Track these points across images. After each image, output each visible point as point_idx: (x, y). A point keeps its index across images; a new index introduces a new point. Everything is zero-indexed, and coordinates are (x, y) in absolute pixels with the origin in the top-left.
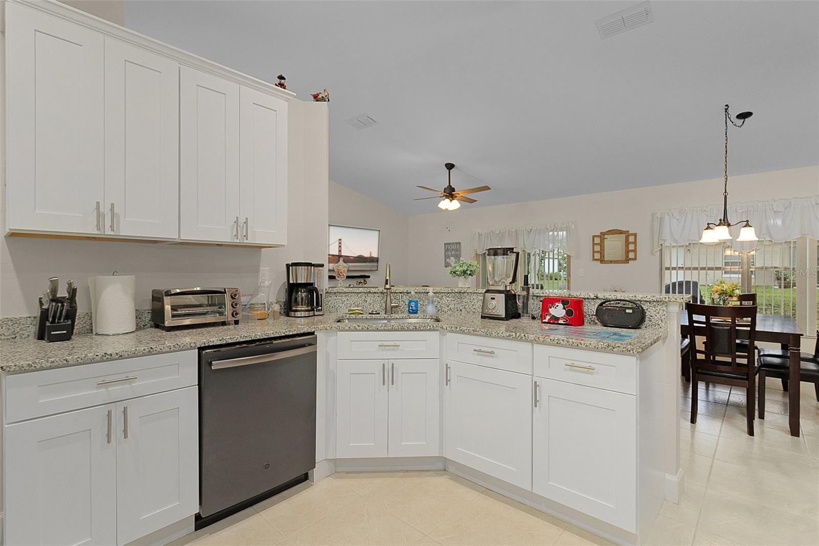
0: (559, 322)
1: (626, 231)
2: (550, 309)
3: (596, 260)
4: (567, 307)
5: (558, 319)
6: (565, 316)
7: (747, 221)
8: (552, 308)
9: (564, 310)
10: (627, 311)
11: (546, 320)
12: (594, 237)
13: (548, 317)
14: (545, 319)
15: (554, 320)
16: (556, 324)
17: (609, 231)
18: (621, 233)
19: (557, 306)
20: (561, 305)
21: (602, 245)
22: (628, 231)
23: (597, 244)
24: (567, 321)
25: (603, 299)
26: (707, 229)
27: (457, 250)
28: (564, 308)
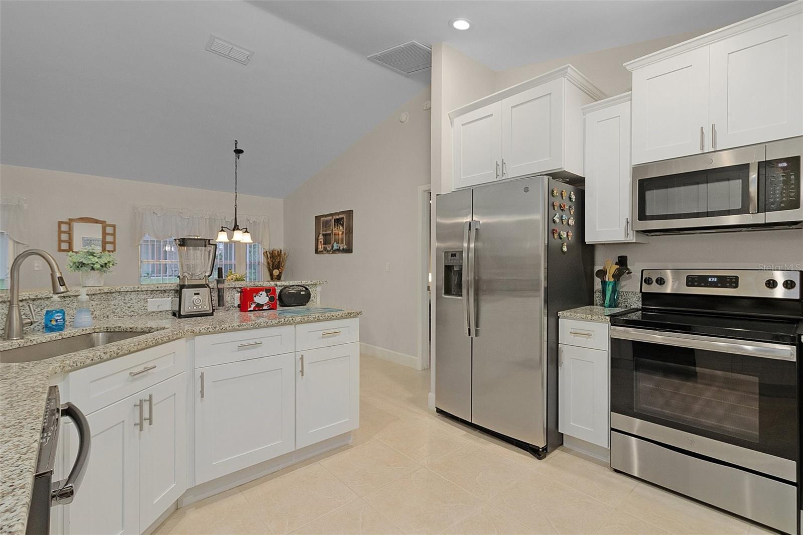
0: (264, 308)
1: (103, 221)
2: (255, 298)
3: (63, 250)
4: (270, 295)
5: (263, 305)
6: (268, 302)
7: (246, 229)
8: (257, 297)
9: (267, 297)
10: (302, 293)
11: (252, 309)
12: (60, 223)
13: (253, 306)
14: (250, 307)
15: (259, 307)
16: (261, 310)
17: (79, 218)
18: (97, 223)
19: (261, 294)
20: (264, 293)
21: (70, 233)
22: (105, 222)
23: (63, 232)
24: (270, 306)
25: (282, 286)
26: (221, 231)
28: (267, 296)
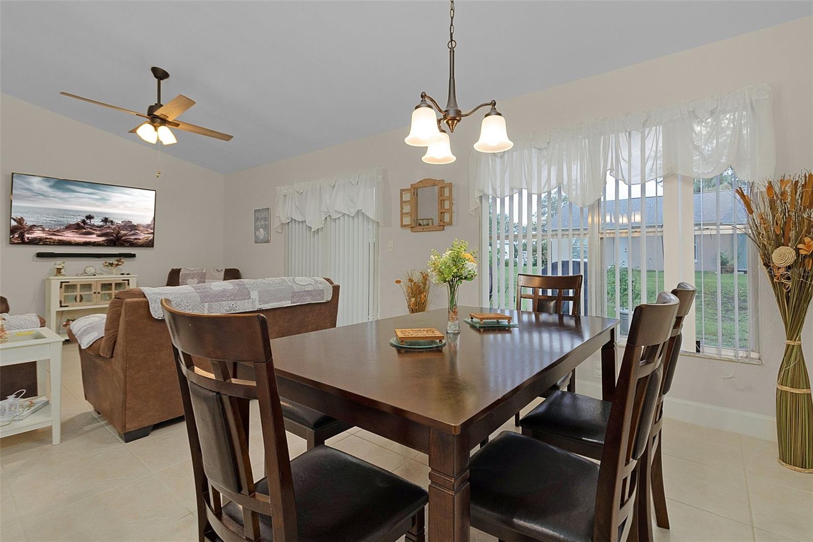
1: (440, 181)
3: (405, 226)
12: (402, 191)
17: (421, 181)
18: (434, 184)
21: (412, 203)
23: (405, 202)
27: (266, 219)
